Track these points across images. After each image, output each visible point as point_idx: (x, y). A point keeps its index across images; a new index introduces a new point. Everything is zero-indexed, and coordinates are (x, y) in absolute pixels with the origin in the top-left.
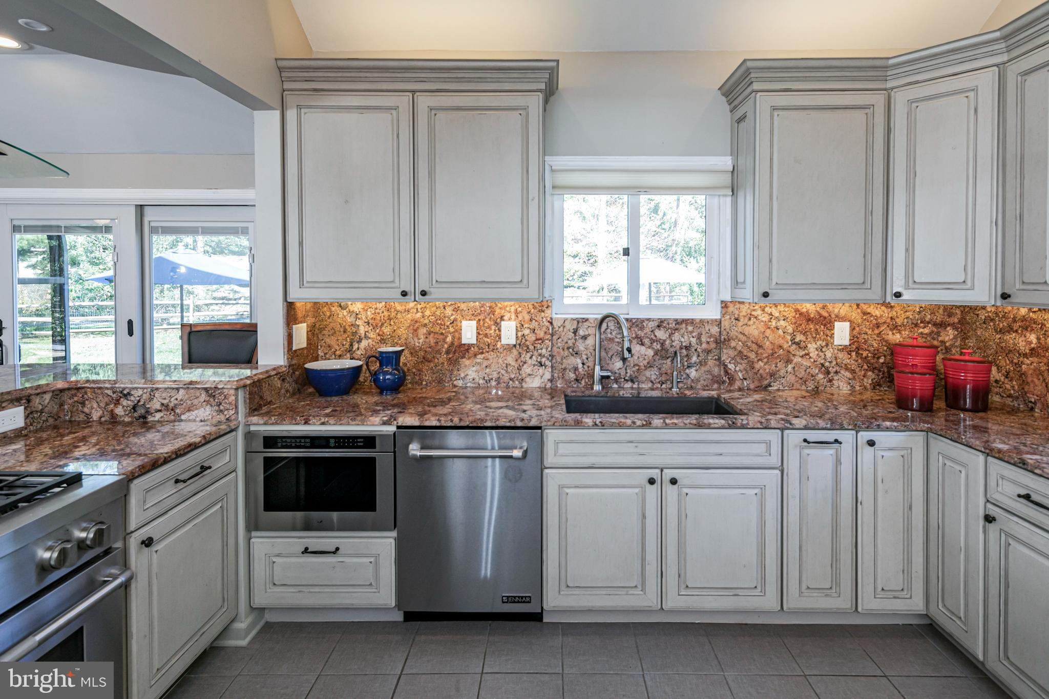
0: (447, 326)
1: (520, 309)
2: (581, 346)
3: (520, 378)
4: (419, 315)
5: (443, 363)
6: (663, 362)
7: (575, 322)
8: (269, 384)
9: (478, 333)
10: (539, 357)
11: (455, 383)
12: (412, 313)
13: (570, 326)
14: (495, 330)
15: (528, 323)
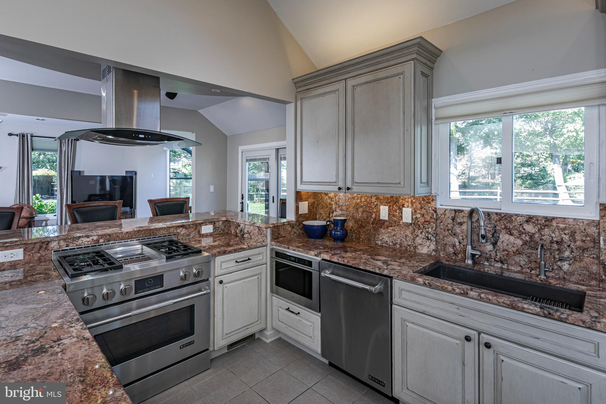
0: (373, 208)
1: (414, 201)
2: (458, 230)
3: (414, 245)
4: (359, 200)
5: (370, 230)
6: (532, 251)
7: (453, 212)
8: (284, 228)
9: (389, 214)
10: (427, 234)
11: (377, 242)
12: (356, 199)
13: (450, 215)
14: (399, 213)
15: (419, 210)
